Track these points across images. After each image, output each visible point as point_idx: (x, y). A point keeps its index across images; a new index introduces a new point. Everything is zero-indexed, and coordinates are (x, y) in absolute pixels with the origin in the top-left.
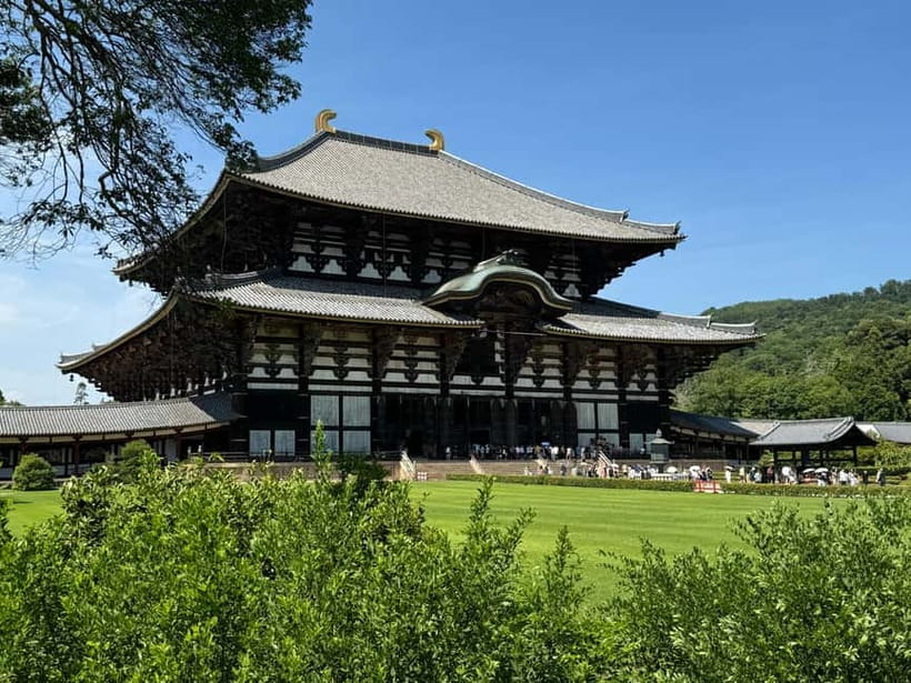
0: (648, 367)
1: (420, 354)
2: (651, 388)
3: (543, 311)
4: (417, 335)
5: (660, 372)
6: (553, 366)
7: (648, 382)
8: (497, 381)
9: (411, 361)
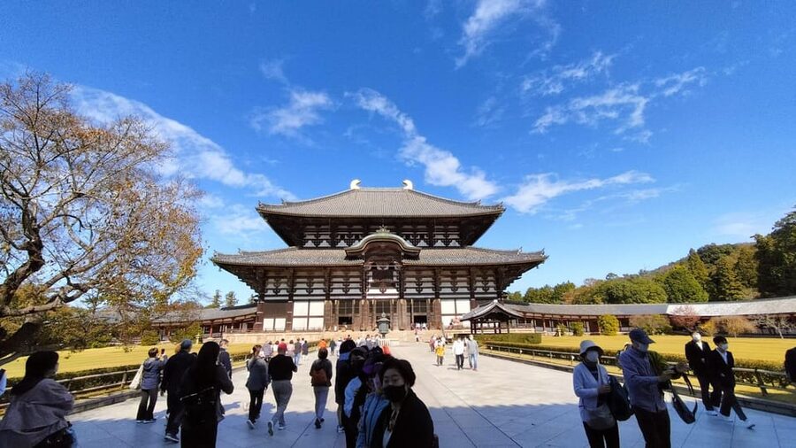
0: (489, 278)
1: (351, 280)
2: (492, 290)
3: (402, 254)
4: (349, 271)
5: (497, 281)
6: (428, 282)
7: (489, 287)
8: (394, 291)
9: (346, 283)
